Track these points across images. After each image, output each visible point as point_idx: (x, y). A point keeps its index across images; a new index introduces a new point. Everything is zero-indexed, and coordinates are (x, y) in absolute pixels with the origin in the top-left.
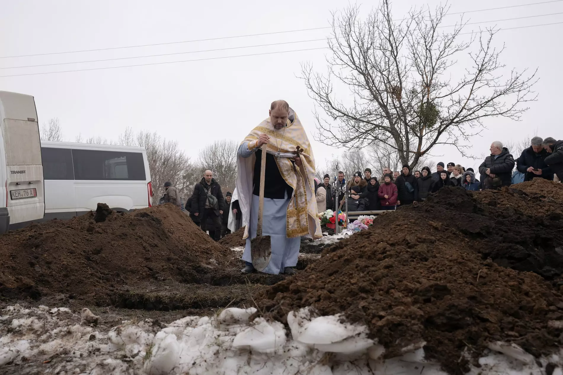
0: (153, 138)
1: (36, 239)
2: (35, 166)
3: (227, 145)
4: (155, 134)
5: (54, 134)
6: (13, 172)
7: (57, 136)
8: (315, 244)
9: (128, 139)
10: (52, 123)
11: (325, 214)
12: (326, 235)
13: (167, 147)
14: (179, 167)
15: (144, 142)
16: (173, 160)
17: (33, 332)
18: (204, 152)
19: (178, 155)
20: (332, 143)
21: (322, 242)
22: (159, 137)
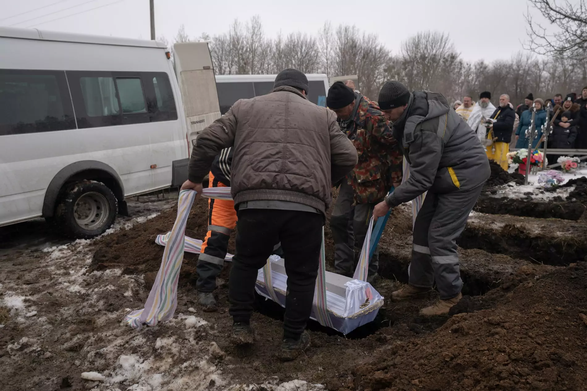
0: (352, 31)
1: (199, 217)
2: (213, 113)
3: (431, 37)
4: (353, 27)
5: (256, 31)
6: (193, 123)
7: (259, 33)
8: (497, 196)
9: (327, 34)
10: (255, 20)
11: (518, 153)
12: (512, 186)
13: (366, 40)
14: (379, 60)
15: (343, 36)
16: (374, 54)
17: (171, 356)
18: (406, 44)
19: (378, 48)
20: (545, 51)
21: (505, 196)
22: (358, 30)
